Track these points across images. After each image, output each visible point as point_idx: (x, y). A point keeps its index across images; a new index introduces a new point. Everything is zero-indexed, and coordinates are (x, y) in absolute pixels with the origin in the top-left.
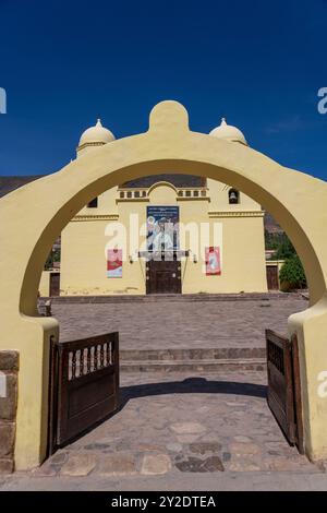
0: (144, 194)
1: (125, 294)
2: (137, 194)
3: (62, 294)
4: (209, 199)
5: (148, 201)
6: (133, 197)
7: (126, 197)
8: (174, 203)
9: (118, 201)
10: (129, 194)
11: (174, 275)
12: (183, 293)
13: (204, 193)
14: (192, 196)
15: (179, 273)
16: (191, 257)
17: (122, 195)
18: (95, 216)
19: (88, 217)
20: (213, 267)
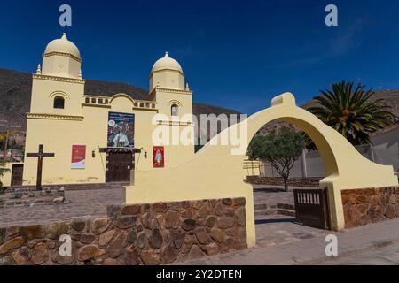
0: (107, 101)
1: (87, 182)
2: (100, 101)
3: (24, 184)
4: (157, 111)
5: (110, 107)
6: (97, 103)
7: (90, 103)
8: (131, 111)
9: (83, 105)
10: (94, 101)
11: (129, 167)
13: (154, 106)
14: (145, 107)
15: (133, 166)
16: (143, 153)
17: (87, 100)
18: (61, 116)
19: (55, 116)
20: (159, 161)
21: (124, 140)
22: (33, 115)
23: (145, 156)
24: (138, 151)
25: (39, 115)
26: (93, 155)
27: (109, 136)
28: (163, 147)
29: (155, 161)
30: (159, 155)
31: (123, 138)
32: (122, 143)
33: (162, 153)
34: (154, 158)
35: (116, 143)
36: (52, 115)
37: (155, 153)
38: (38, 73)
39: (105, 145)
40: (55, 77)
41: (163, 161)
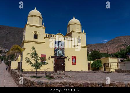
0: (54, 36)
1: (46, 71)
2: (51, 36)
7: (47, 37)
9: (45, 38)
10: (49, 36)
11: (62, 65)
12: (65, 70)
15: (64, 64)
16: (68, 59)
17: (46, 36)
18: (37, 42)
19: (34, 42)
20: (74, 62)
21: (61, 53)
22: (26, 41)
23: (69, 60)
24: (66, 58)
25: (28, 41)
26: (49, 59)
27: (55, 51)
28: (75, 56)
29: (72, 62)
30: (74, 60)
31: (60, 52)
32: (60, 54)
33: (75, 59)
34: (72, 61)
35: (57, 54)
36: (33, 42)
37: (72, 59)
38: (27, 24)
39: (53, 55)
40: (34, 26)
41: (75, 62)
